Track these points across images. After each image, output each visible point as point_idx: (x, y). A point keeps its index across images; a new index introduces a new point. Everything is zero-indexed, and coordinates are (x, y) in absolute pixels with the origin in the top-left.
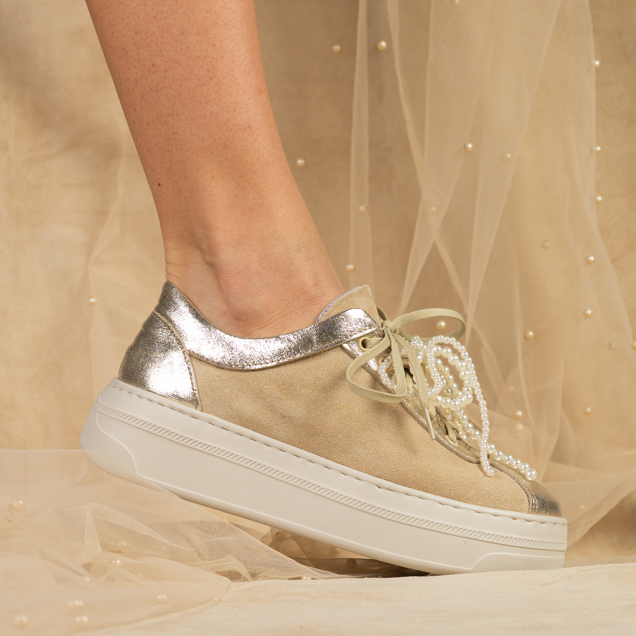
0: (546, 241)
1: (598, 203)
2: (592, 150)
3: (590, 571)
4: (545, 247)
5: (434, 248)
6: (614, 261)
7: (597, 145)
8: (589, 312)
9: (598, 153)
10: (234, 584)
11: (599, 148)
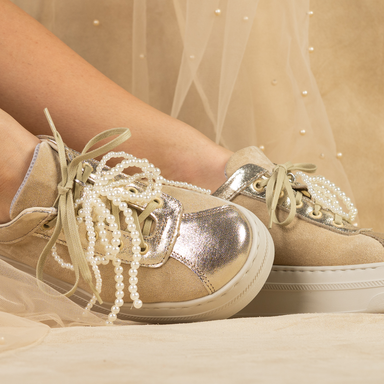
0: (275, 80)
1: (310, 52)
2: (307, 14)
3: (310, 319)
4: (273, 84)
5: (193, 86)
6: (323, 95)
7: (311, 10)
8: (304, 131)
9: (311, 16)
10: (52, 329)
11: (312, 13)
